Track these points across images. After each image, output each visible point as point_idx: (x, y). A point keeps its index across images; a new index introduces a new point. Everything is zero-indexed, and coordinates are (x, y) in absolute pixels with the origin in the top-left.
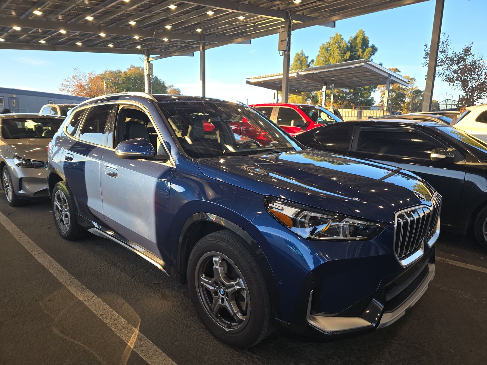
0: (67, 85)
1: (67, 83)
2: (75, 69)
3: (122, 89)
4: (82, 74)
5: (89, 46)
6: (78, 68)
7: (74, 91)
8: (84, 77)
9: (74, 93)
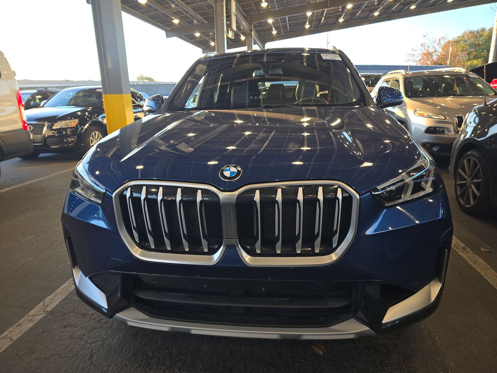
0: (413, 55)
1: (414, 53)
2: (425, 36)
3: (481, 51)
4: (431, 40)
5: (427, 7)
6: (428, 34)
7: (419, 60)
8: (433, 43)
9: (419, 62)
